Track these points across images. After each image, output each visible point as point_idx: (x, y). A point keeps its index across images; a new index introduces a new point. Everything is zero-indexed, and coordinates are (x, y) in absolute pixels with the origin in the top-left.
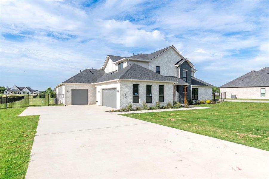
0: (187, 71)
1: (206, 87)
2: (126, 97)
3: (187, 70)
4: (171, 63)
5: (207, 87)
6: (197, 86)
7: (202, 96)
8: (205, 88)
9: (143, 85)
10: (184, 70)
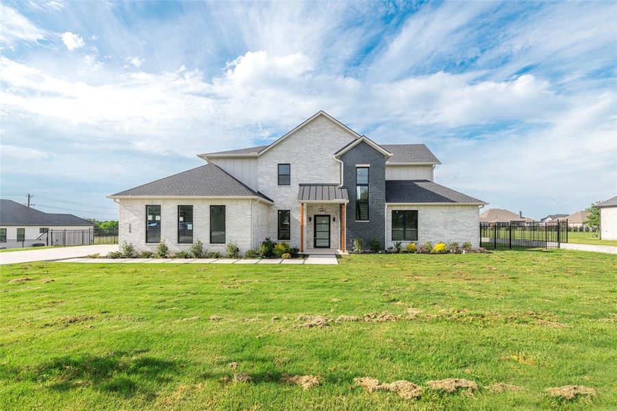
0: (368, 167)
1: (449, 205)
2: (130, 232)
3: (369, 165)
4: (322, 153)
5: (455, 205)
6: (405, 205)
7: (433, 230)
8: (445, 210)
9: (168, 207)
10: (357, 165)
